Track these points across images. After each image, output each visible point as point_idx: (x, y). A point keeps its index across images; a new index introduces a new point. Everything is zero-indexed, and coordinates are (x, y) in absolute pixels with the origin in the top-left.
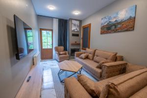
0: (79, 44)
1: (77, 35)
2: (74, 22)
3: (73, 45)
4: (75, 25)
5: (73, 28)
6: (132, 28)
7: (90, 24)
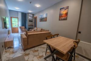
0: (33, 26)
1: (32, 21)
2: (30, 15)
3: (29, 26)
4: (30, 16)
5: (30, 18)
6: (46, 21)
7: (37, 17)
